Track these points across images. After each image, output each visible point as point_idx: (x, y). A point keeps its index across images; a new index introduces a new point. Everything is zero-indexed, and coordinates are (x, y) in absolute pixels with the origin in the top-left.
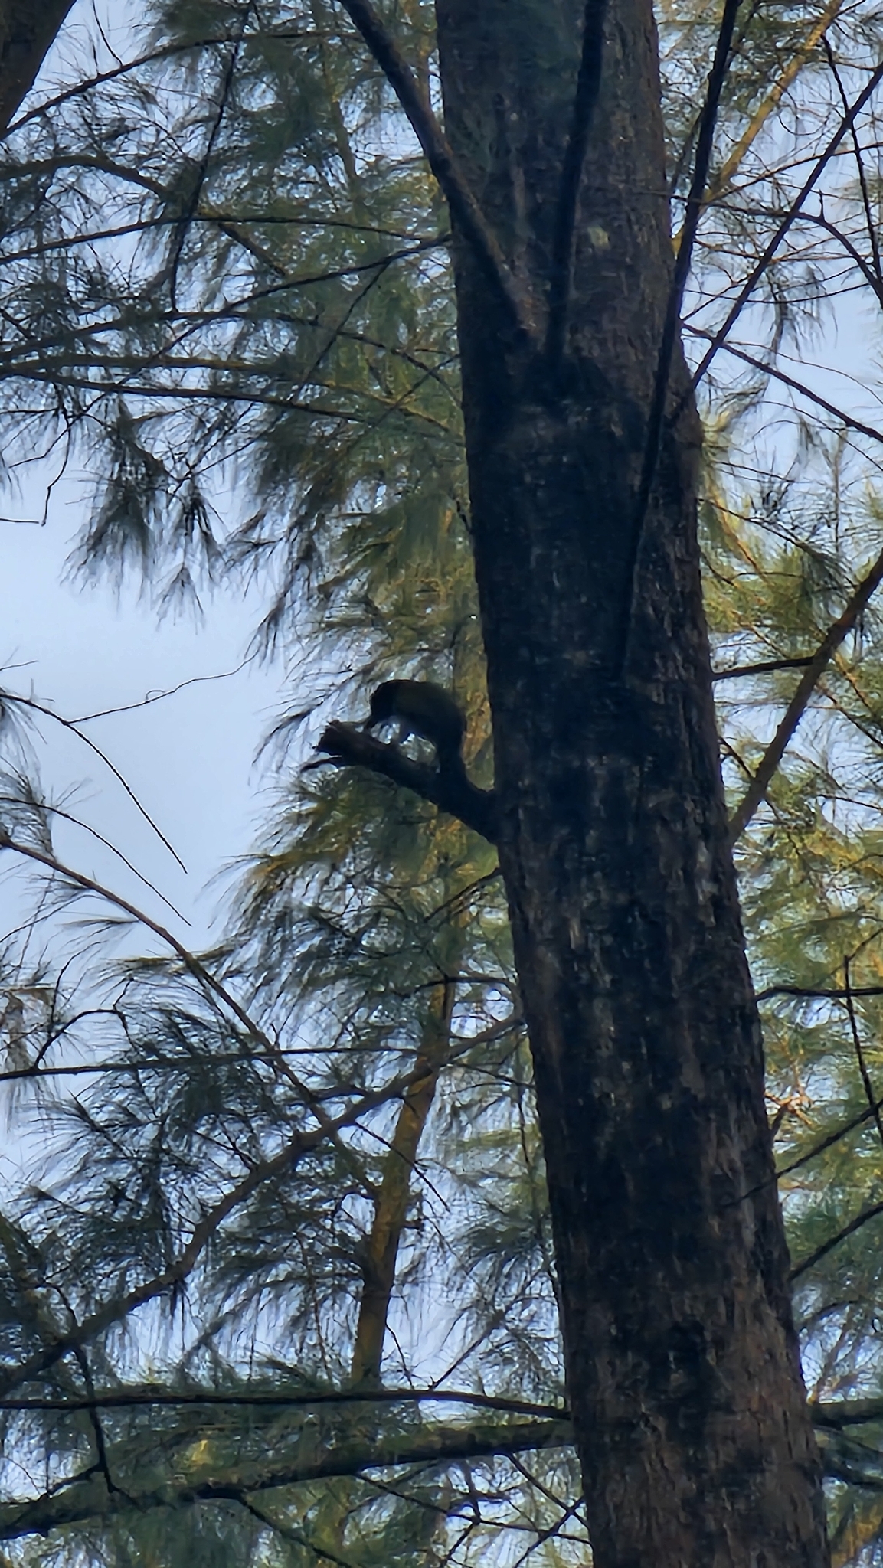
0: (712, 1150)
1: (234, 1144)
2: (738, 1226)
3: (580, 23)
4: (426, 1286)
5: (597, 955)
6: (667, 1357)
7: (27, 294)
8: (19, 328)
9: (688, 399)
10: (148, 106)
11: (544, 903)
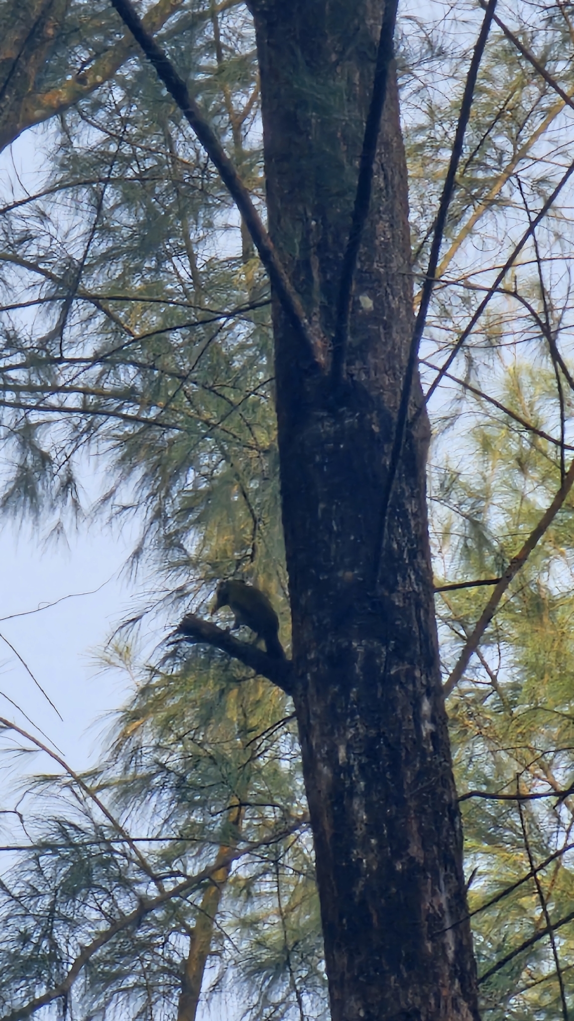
0: (428, 897)
1: (100, 907)
2: (444, 947)
3: (357, 164)
4: (227, 993)
5: (356, 768)
9: (421, 410)
10: (45, 222)
11: (323, 734)
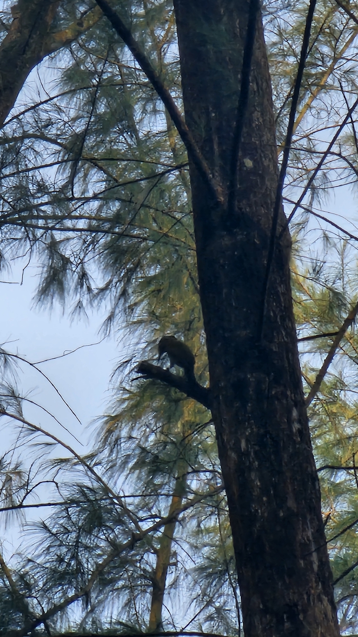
0: (300, 532)
1: (107, 539)
2: (311, 563)
3: (239, 76)
4: (180, 588)
5: (252, 454)
6: (283, 617)
7: (13, 191)
8: (11, 205)
9: (285, 228)
10: (61, 114)
11: (231, 433)
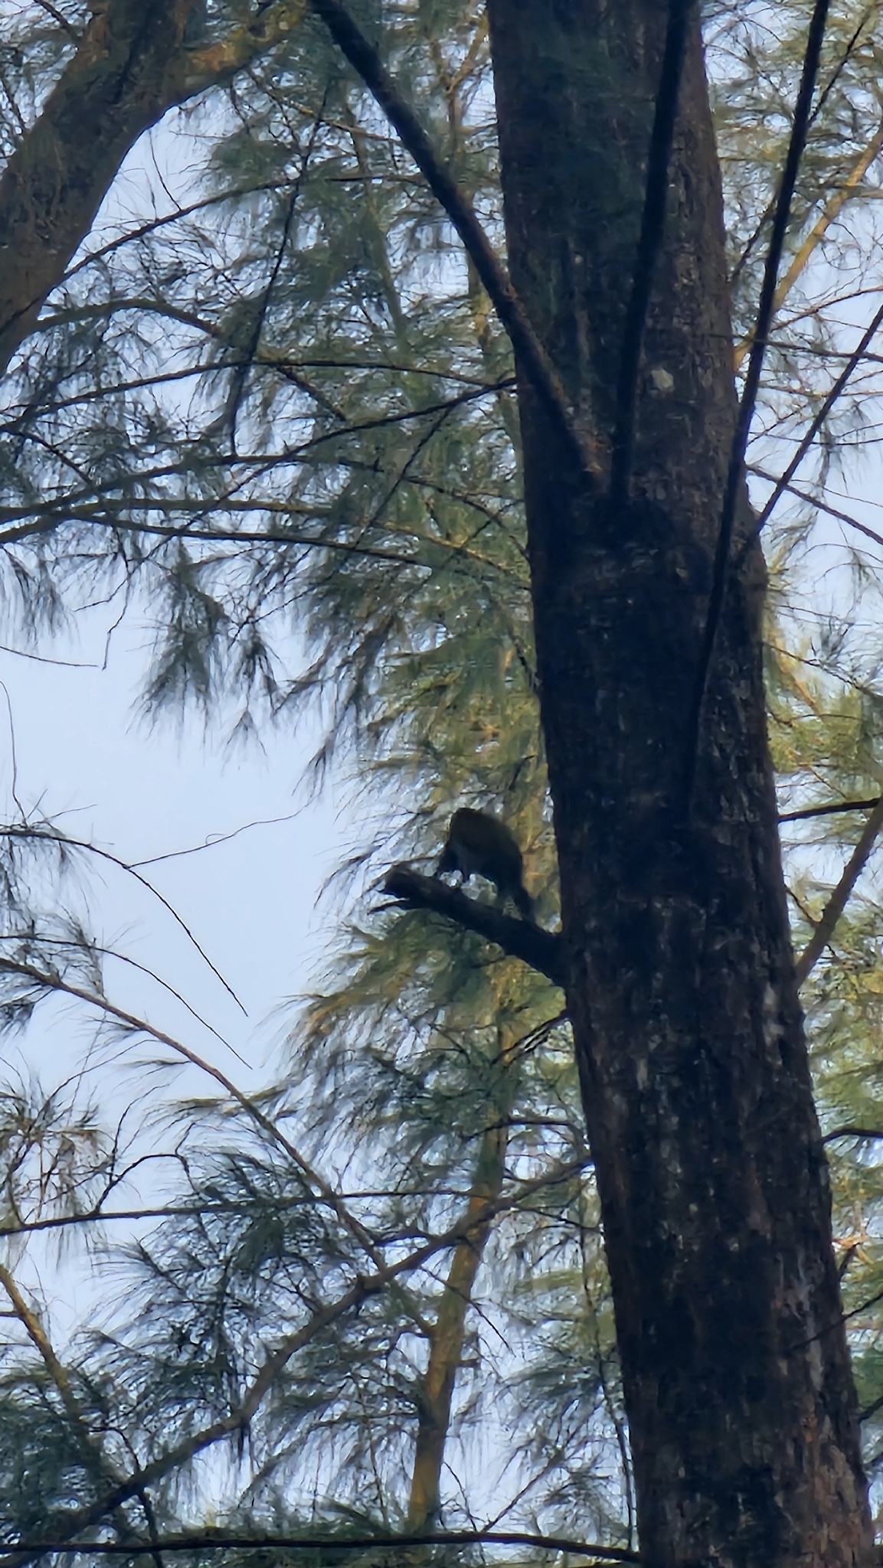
0: (779, 1290)
1: (297, 1287)
2: (806, 1367)
3: (643, 166)
4: (484, 1424)
5: (664, 1097)
6: (736, 1500)
7: (86, 438)
8: (80, 473)
9: (752, 542)
10: (206, 250)
11: (612, 1044)
